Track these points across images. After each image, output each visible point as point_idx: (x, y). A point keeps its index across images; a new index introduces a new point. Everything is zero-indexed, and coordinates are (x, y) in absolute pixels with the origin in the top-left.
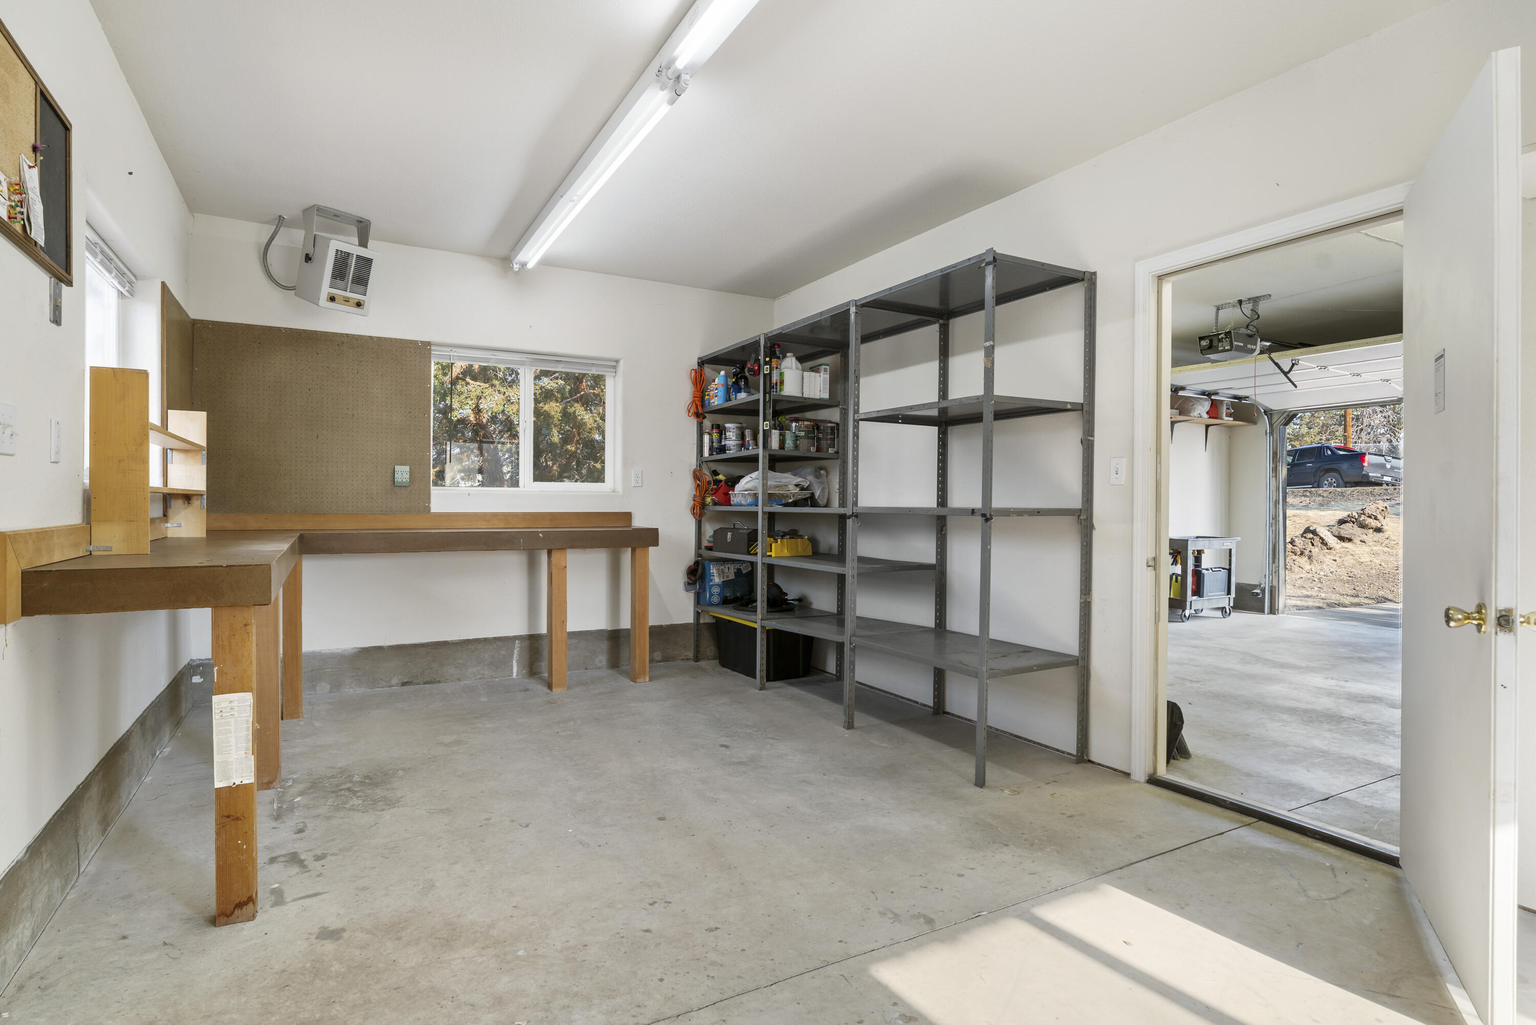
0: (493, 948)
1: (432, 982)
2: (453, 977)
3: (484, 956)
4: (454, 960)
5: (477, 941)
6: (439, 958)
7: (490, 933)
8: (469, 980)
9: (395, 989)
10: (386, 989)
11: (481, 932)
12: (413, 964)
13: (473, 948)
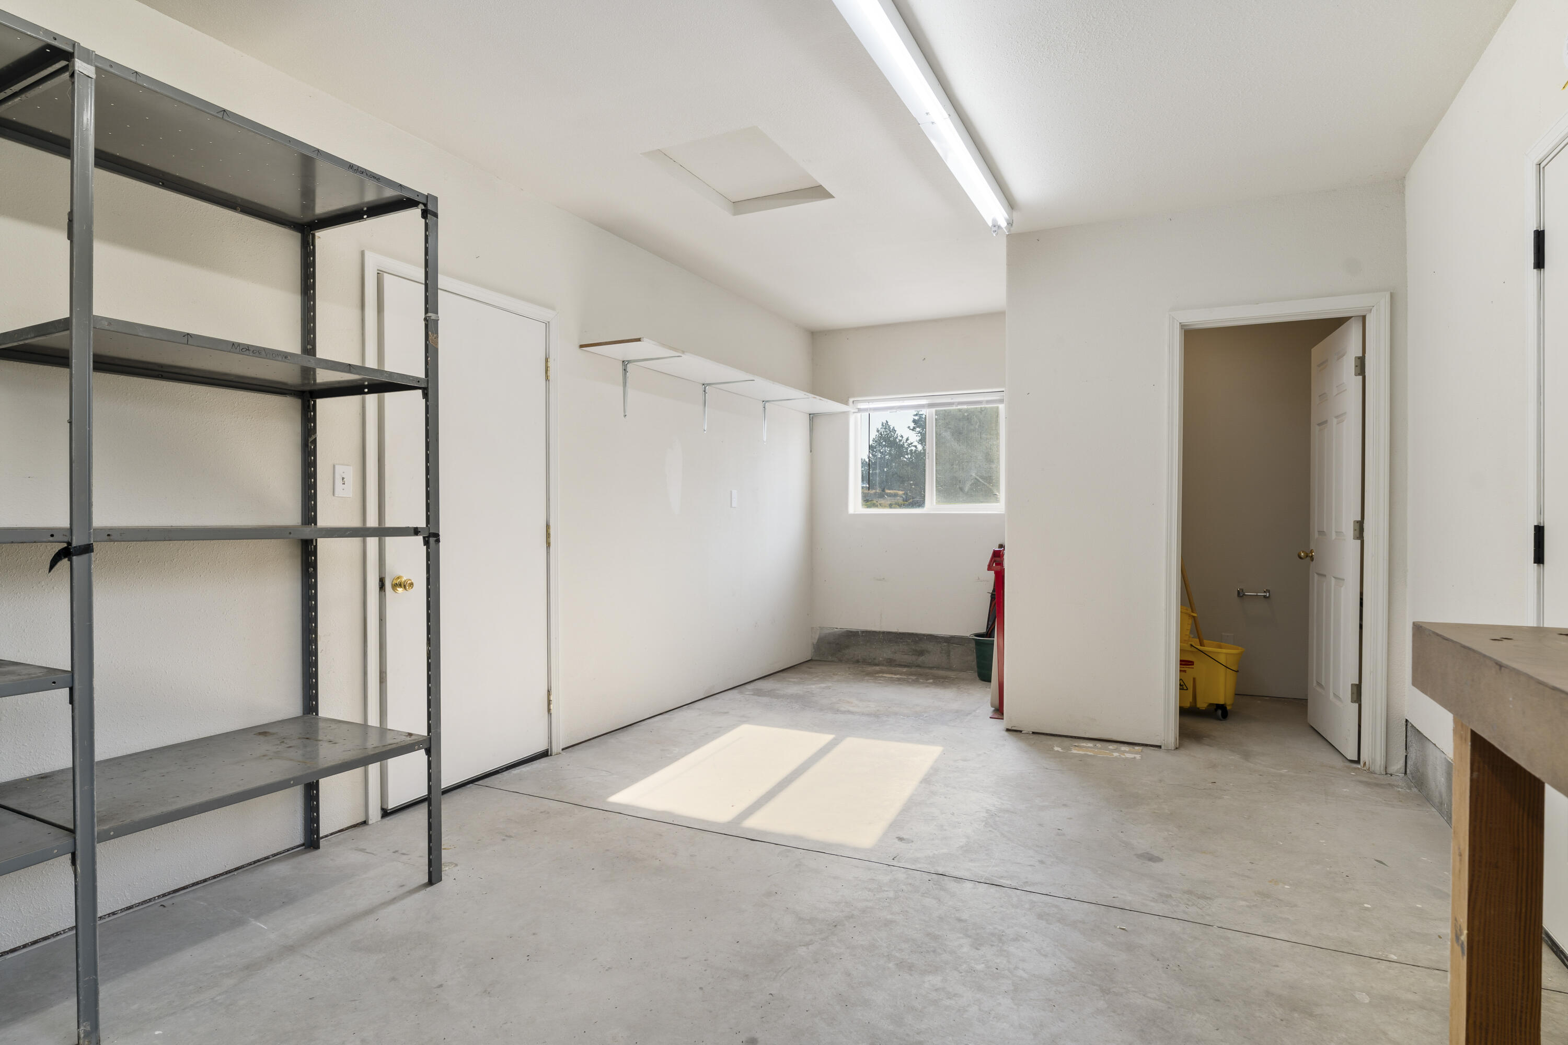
0: (1111, 990)
1: (1182, 989)
2: (1160, 984)
3: (1124, 988)
4: (1155, 999)
5: (1124, 1005)
6: (1169, 1008)
7: (1106, 1006)
8: (1147, 975)
9: (1218, 1001)
10: (1228, 1006)
11: (1114, 1012)
12: (1198, 1015)
13: (1131, 1001)
